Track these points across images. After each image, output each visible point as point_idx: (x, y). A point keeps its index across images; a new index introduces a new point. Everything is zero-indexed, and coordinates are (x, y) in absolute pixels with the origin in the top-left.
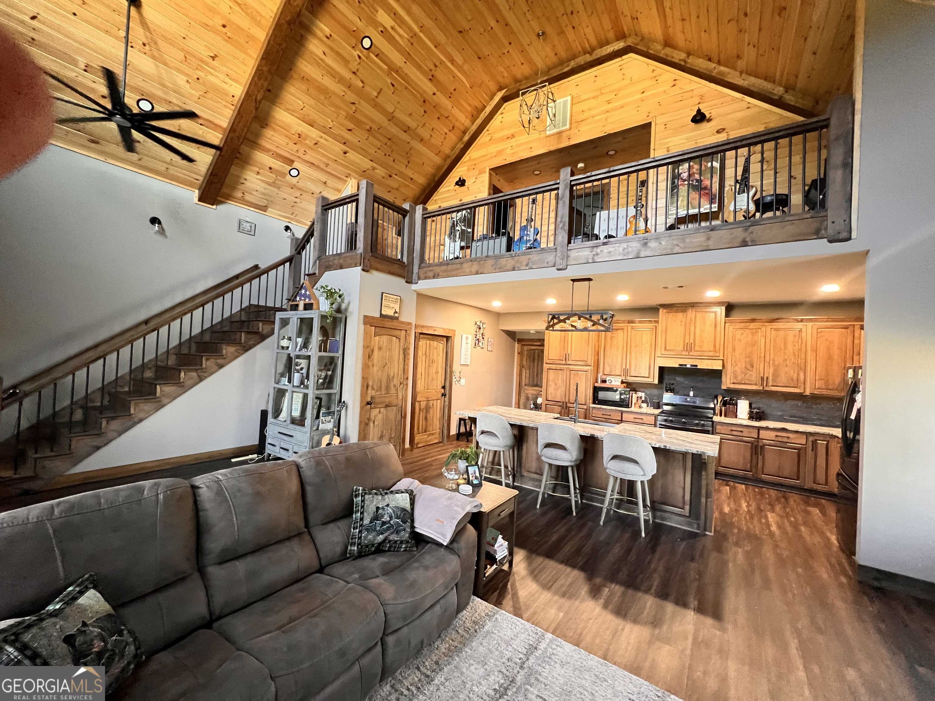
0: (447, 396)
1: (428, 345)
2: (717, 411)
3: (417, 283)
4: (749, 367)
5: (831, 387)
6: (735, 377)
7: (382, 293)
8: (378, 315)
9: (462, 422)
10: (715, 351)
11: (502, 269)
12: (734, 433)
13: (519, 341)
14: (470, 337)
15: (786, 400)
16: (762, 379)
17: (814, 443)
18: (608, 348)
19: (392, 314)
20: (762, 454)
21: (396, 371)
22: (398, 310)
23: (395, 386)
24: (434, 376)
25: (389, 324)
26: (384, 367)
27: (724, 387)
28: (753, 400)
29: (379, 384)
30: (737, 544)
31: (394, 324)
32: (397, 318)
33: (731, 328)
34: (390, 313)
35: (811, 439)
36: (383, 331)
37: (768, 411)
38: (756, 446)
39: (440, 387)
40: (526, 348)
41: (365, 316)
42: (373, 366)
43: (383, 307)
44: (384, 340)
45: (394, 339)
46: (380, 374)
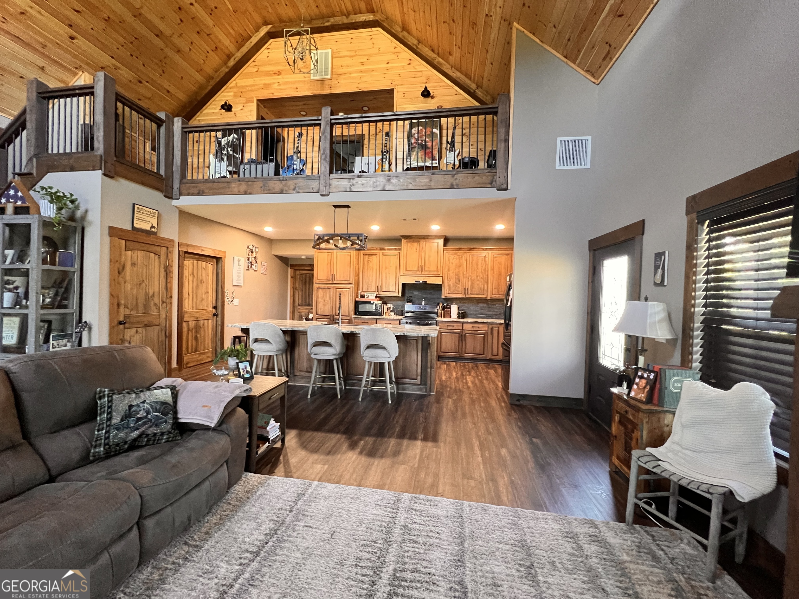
0: (220, 316)
1: (195, 264)
2: (439, 314)
3: (178, 199)
4: (457, 281)
5: (500, 293)
6: (450, 290)
7: (134, 205)
8: (130, 228)
9: (237, 340)
10: (437, 271)
11: (270, 192)
12: (449, 328)
13: (292, 266)
14: (242, 260)
15: (478, 303)
16: (465, 289)
17: (492, 329)
18: (365, 270)
19: (148, 228)
20: (465, 340)
21: (157, 290)
22: (156, 225)
23: (155, 305)
24: (204, 296)
25: (143, 238)
26: (140, 284)
27: (443, 297)
28: (460, 305)
29: (134, 303)
30: (449, 397)
31: (151, 239)
32: (155, 233)
33: (447, 254)
34: (147, 227)
35: (490, 326)
36: (137, 245)
37: (468, 312)
38: (462, 335)
39: (210, 307)
40: (298, 272)
41: (110, 227)
42: (125, 283)
43: (135, 219)
44: (139, 255)
45: (152, 255)
46: (135, 291)
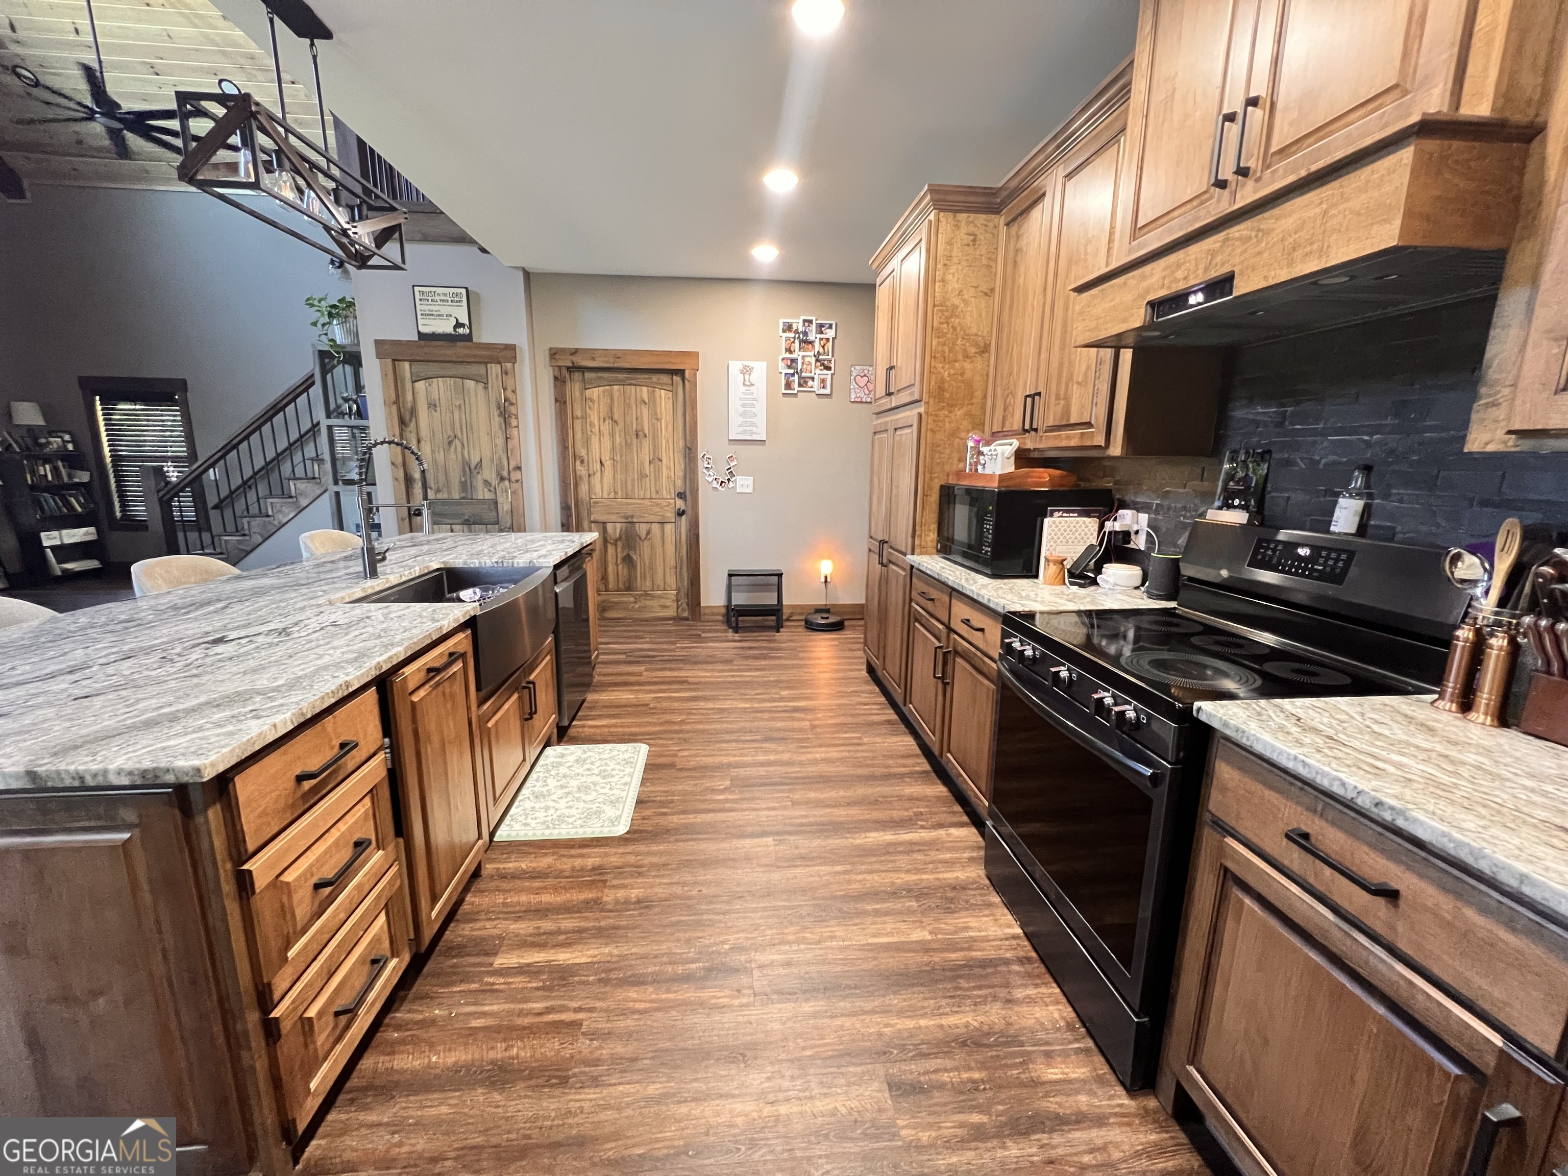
0: (689, 516)
1: (616, 395)
8: (416, 338)
9: (739, 580)
14: (760, 369)
19: (450, 330)
21: (487, 454)
22: (464, 320)
23: (487, 483)
24: (647, 468)
25: (449, 352)
26: (450, 443)
29: (442, 478)
31: (460, 350)
32: (468, 338)
34: (447, 327)
36: (432, 369)
39: (668, 494)
41: (376, 341)
42: (419, 441)
43: (419, 317)
44: (441, 388)
45: (470, 384)
46: (440, 457)
